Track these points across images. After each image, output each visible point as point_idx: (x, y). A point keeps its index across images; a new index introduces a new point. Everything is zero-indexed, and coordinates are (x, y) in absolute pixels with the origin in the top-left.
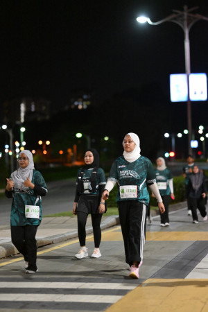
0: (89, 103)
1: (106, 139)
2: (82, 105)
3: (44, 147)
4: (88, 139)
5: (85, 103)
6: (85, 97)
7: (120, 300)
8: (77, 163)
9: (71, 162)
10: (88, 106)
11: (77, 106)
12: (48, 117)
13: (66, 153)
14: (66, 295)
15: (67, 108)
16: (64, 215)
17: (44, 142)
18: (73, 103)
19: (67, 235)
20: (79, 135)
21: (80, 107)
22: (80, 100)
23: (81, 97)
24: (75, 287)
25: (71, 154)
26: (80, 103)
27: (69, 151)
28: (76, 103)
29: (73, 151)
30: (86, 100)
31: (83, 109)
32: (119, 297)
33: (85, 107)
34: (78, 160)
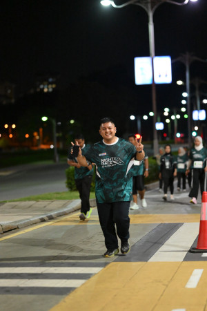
0: (54, 86)
1: (72, 122)
2: (48, 88)
3: (10, 131)
4: (54, 122)
5: (50, 86)
6: (50, 80)
7: (83, 284)
8: (43, 147)
9: (37, 146)
10: (53, 89)
11: (43, 88)
12: (13, 101)
13: (32, 137)
14: (31, 280)
15: (32, 91)
16: (29, 199)
17: (10, 126)
18: (39, 86)
19: (32, 220)
20: (45, 119)
21: (46, 90)
22: (46, 83)
23: (46, 80)
24: (40, 272)
25: (37, 137)
26: (46, 86)
27: (35, 134)
28: (42, 87)
29: (39, 135)
30: (51, 83)
31: (48, 92)
32: (83, 281)
33: (51, 90)
34: (44, 144)
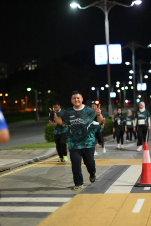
0: (36, 66)
1: (49, 92)
2: (31, 67)
3: (4, 98)
4: (36, 92)
5: (33, 66)
6: (33, 61)
7: (57, 210)
8: (28, 110)
9: (23, 109)
11: (28, 67)
12: (6, 76)
13: (20, 102)
14: (19, 207)
15: (20, 69)
16: (18, 148)
17: (4, 95)
18: (25, 66)
19: (20, 163)
20: (29, 89)
21: (30, 69)
22: (30, 63)
23: (30, 61)
24: (26, 201)
25: (24, 103)
26: (30, 66)
27: (22, 100)
29: (25, 101)
30: (34, 64)
31: (32, 70)
32: (57, 208)
33: (33, 68)
34: (28, 108)
